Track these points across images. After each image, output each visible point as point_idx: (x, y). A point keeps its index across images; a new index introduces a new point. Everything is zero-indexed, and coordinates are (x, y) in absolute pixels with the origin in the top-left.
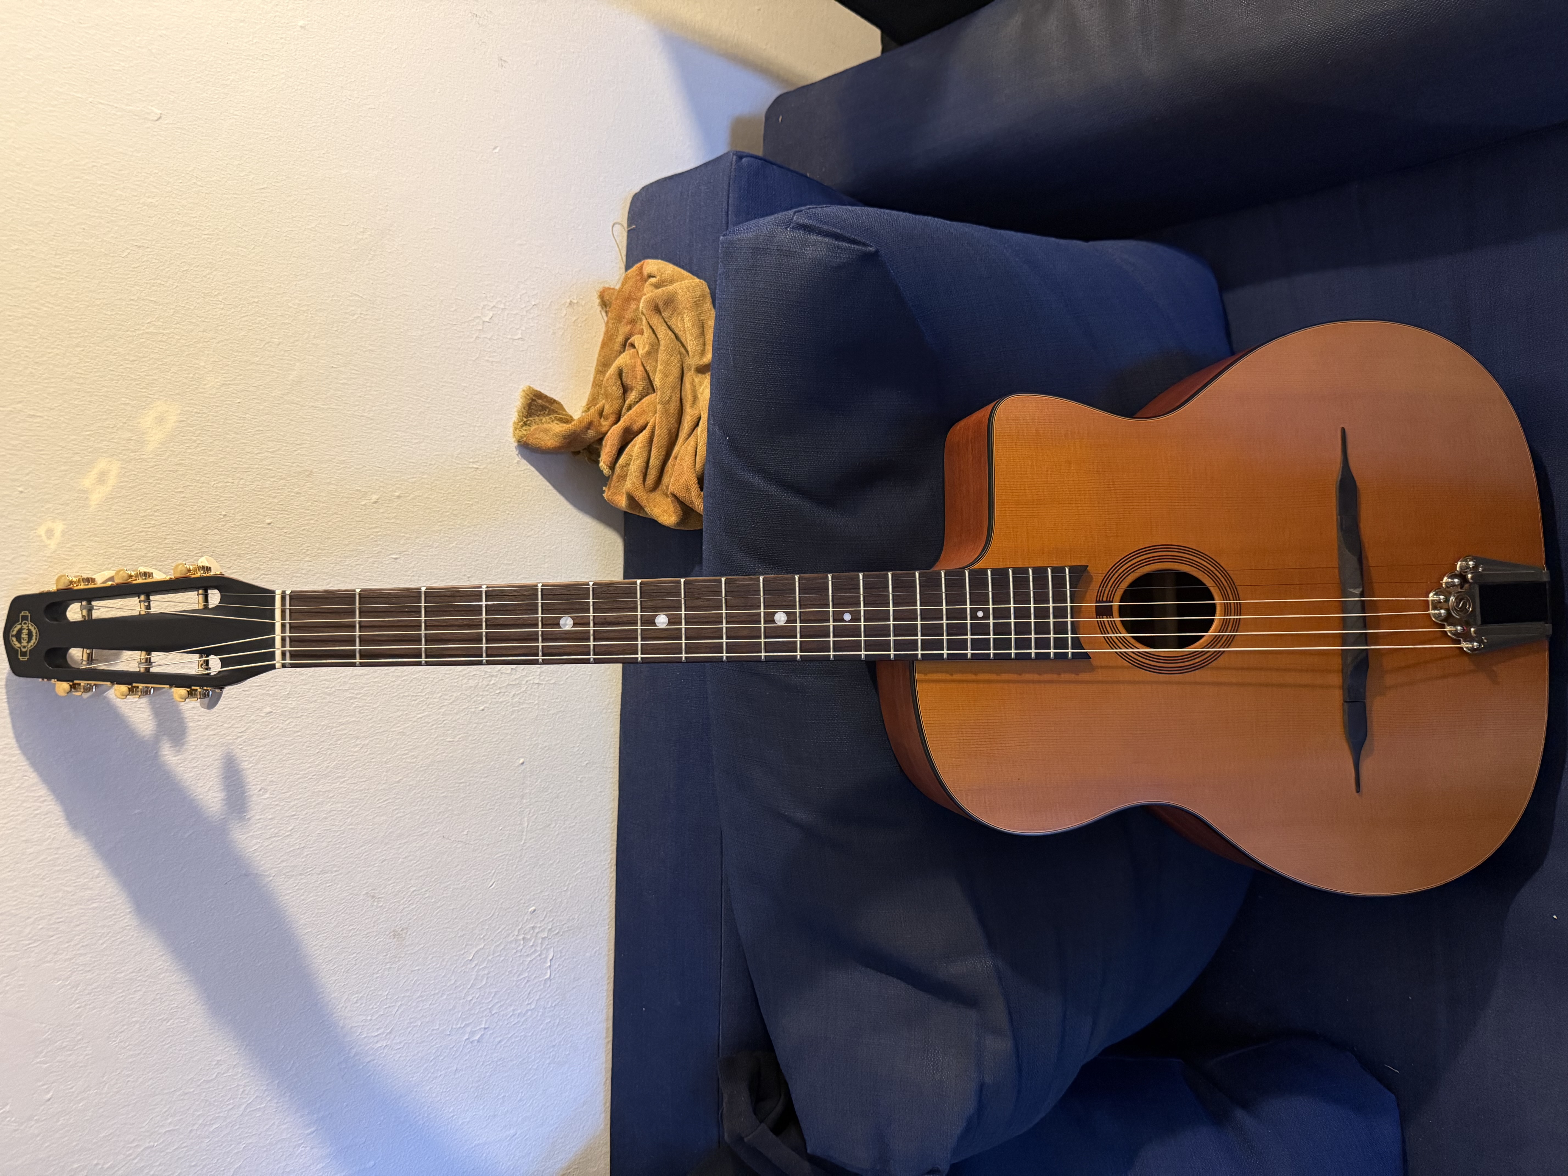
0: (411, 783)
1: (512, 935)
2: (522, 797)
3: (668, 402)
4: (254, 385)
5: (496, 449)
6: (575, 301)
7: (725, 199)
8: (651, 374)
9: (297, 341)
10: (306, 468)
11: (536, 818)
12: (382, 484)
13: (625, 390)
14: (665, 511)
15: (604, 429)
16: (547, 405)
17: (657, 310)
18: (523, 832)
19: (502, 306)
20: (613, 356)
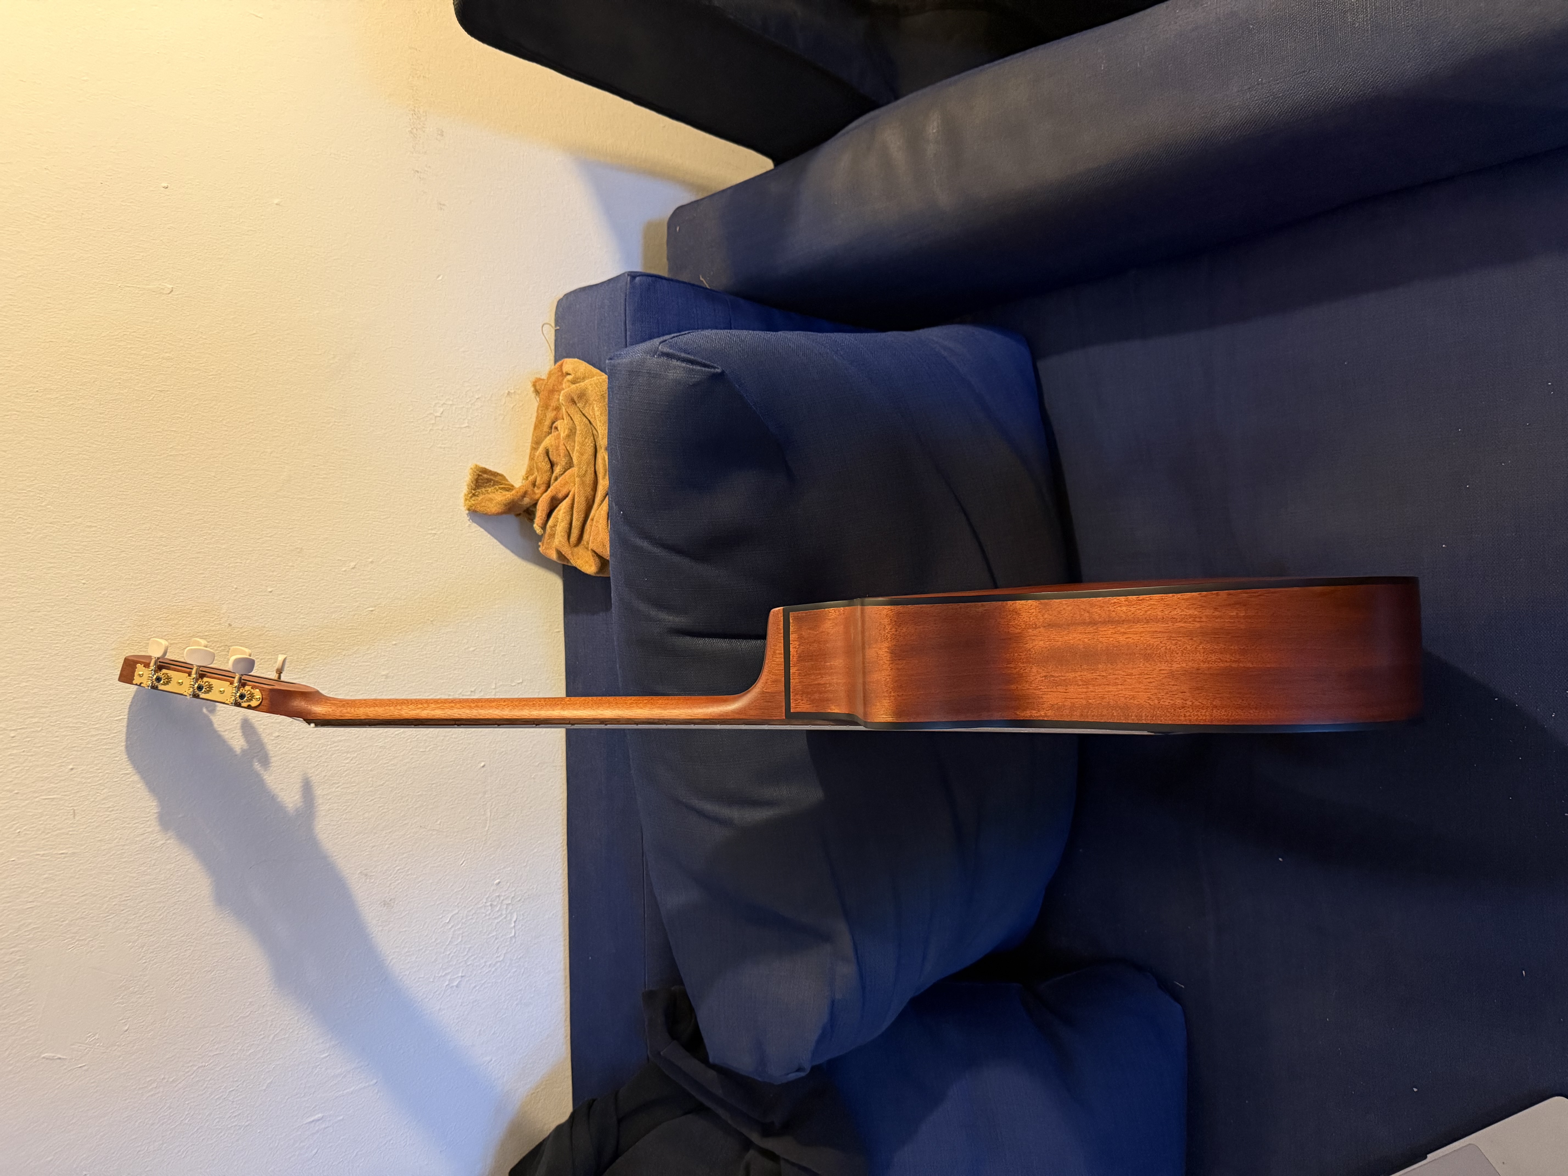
0: (392, 786)
1: (481, 902)
2: (485, 793)
3: (584, 475)
4: (254, 486)
5: (450, 517)
6: (512, 391)
7: (623, 311)
8: (571, 453)
9: (285, 449)
10: (297, 546)
11: (497, 809)
12: (358, 554)
13: (552, 465)
14: (587, 562)
15: (537, 497)
16: (492, 477)
17: (573, 402)
18: (487, 820)
19: (451, 403)
20: (544, 435)
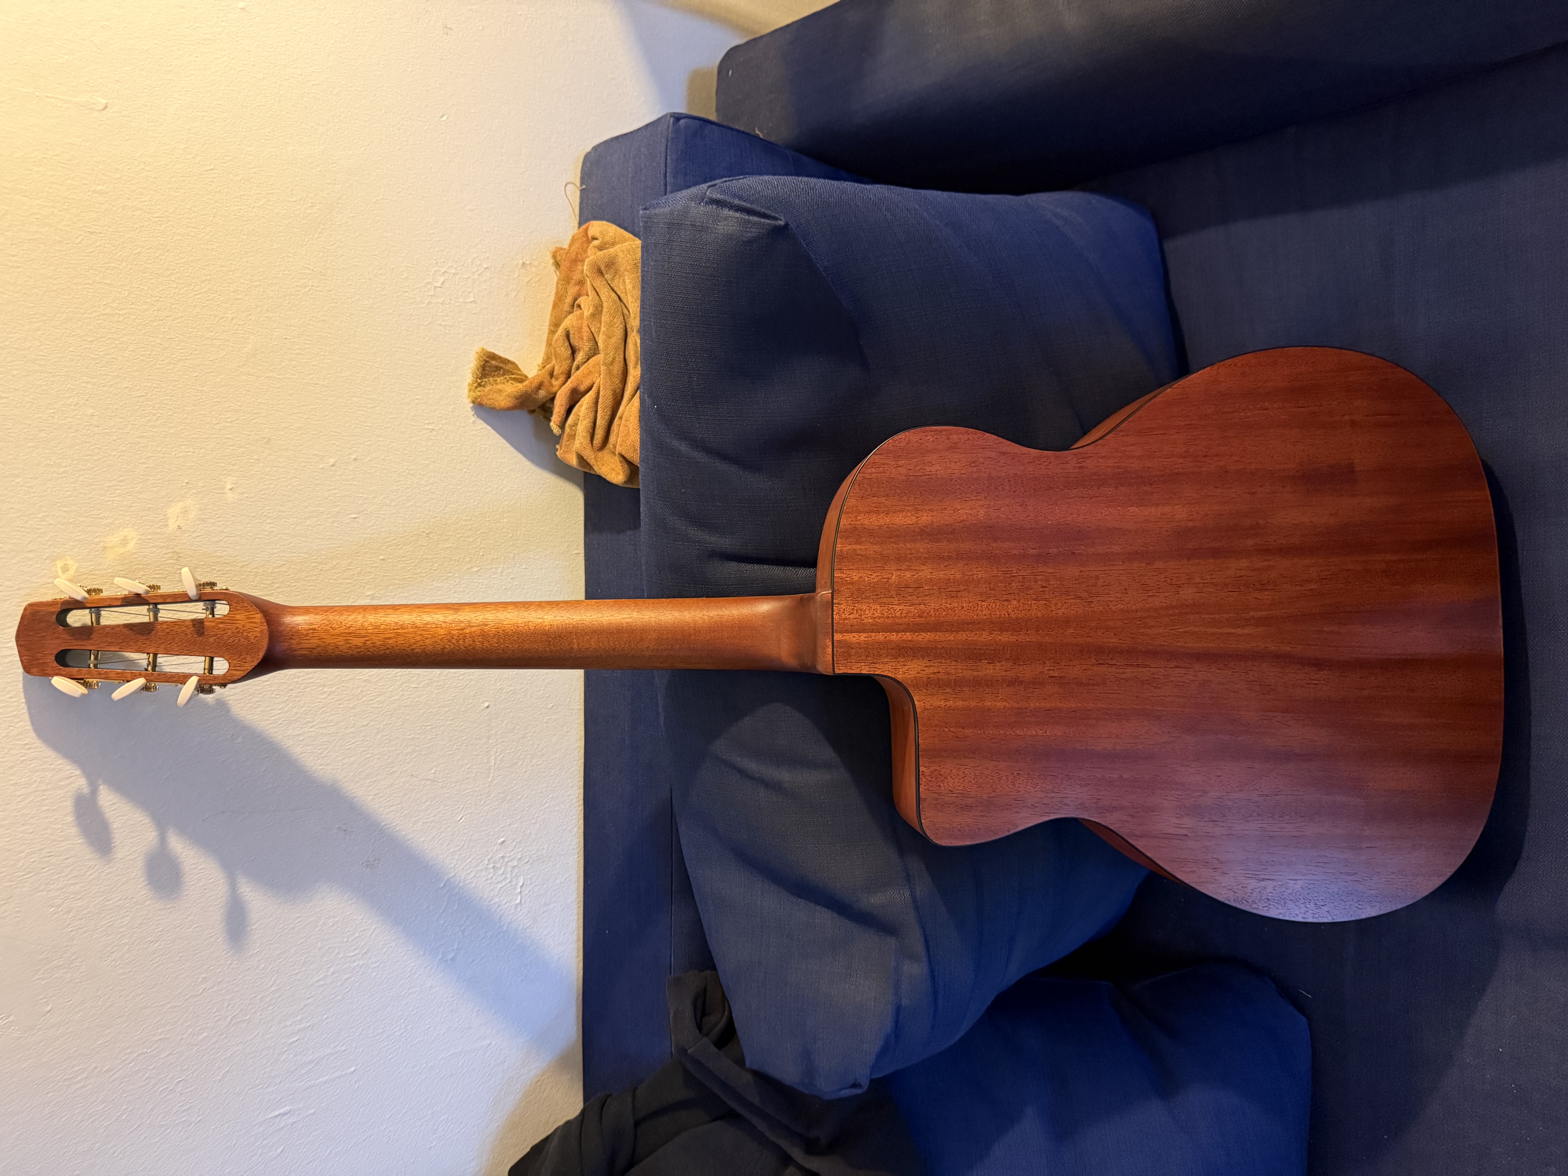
0: (378, 727)
1: (482, 864)
2: (489, 738)
3: (612, 363)
4: (210, 359)
5: (451, 410)
6: (528, 262)
7: (662, 162)
8: (596, 336)
9: (250, 315)
10: (264, 436)
11: (503, 757)
12: (338, 448)
13: (574, 351)
14: (613, 469)
15: (554, 389)
16: (501, 365)
17: (600, 273)
18: (491, 770)
19: (453, 271)
20: (563, 316)
